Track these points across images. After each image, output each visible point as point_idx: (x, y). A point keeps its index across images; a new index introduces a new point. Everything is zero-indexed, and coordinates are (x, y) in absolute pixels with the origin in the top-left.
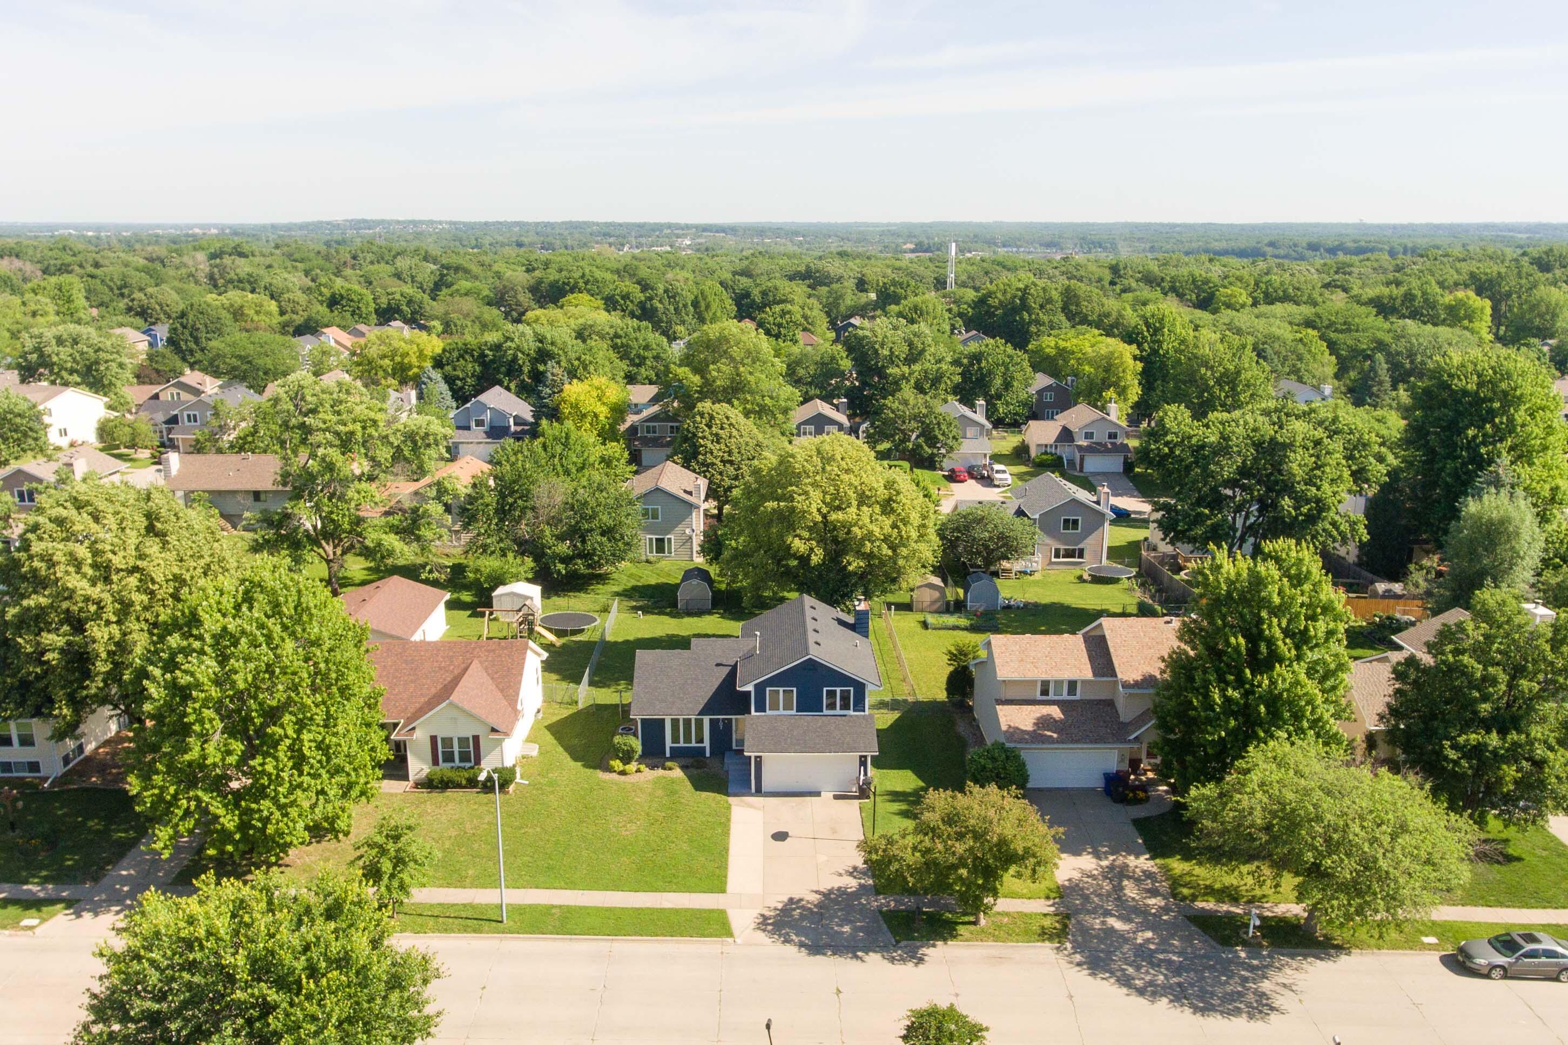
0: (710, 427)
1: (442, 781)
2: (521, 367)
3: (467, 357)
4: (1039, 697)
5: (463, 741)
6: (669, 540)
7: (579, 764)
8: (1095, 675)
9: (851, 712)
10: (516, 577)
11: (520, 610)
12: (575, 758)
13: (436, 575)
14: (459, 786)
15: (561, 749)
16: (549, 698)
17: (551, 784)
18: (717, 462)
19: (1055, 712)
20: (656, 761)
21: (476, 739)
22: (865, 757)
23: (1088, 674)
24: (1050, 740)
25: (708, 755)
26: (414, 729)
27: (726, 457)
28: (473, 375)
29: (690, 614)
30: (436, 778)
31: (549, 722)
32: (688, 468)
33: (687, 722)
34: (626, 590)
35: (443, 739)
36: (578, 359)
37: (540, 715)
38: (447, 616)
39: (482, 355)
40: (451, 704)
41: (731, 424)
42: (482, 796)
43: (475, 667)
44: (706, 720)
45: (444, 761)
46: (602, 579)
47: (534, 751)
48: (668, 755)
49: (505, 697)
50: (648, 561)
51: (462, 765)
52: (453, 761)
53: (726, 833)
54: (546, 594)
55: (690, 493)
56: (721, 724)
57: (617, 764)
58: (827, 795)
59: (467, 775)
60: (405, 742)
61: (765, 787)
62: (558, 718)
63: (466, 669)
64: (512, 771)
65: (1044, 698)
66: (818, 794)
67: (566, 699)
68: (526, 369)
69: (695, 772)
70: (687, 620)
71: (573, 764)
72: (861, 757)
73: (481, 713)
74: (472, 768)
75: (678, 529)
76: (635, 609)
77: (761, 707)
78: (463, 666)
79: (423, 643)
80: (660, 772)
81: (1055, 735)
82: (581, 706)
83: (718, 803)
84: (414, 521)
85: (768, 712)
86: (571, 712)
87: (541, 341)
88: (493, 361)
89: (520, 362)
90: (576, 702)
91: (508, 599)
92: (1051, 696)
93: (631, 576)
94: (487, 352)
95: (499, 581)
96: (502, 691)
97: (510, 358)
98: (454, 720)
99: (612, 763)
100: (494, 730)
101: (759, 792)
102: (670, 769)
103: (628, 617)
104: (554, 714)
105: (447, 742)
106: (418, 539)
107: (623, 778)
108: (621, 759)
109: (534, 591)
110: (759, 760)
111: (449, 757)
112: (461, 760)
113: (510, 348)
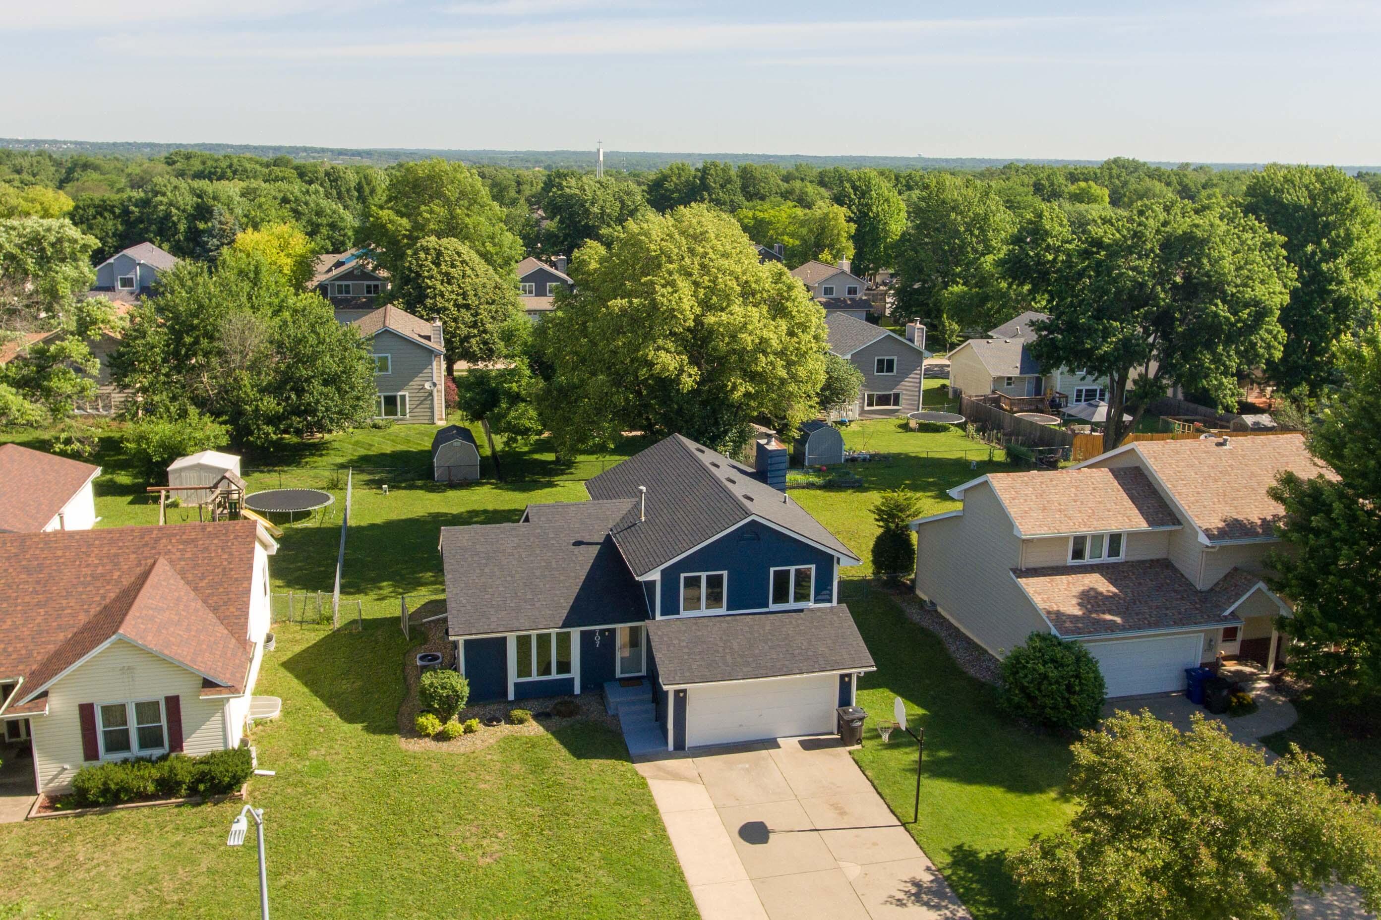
0: (438, 265)
1: (105, 791)
2: (175, 224)
3: (106, 214)
4: (1070, 562)
5: (146, 710)
6: (403, 398)
7: (359, 726)
8: (1150, 524)
9: (811, 605)
10: (201, 446)
11: (216, 486)
12: (349, 718)
13: (76, 446)
14: (143, 796)
15: (318, 703)
16: (280, 617)
17: (318, 770)
18: (450, 306)
19: (1101, 584)
20: (493, 708)
21: (173, 703)
22: (849, 676)
23: (1140, 524)
24: (1111, 627)
25: (577, 690)
26: (45, 694)
27: (460, 300)
28: (114, 235)
29: (453, 486)
30: (94, 788)
31: (289, 655)
32: (413, 313)
33: (543, 640)
34: (351, 461)
35: (106, 709)
36: (246, 216)
37: (273, 645)
38: (96, 505)
39: (126, 212)
40: (122, 641)
41: (463, 262)
42: (187, 810)
43: (162, 567)
44: (575, 634)
45: (109, 749)
46: (318, 449)
47: (274, 709)
48: (511, 696)
49: (221, 620)
50: (375, 426)
51: (146, 753)
52: (126, 747)
53: (662, 837)
54: (247, 468)
55: (428, 338)
56: (598, 639)
57: (431, 722)
58: (790, 745)
59: (155, 773)
60: (27, 721)
61: (691, 739)
62: (304, 646)
63: (145, 576)
64: (242, 754)
65: (1077, 562)
66: (771, 743)
67: (310, 614)
68: (182, 227)
69: (565, 722)
70: (451, 494)
71: (347, 727)
72: (842, 677)
73: (183, 654)
74: (164, 758)
75: (415, 383)
76: (378, 484)
77: (670, 608)
78: (139, 570)
79: (63, 535)
80: (504, 729)
81: (1118, 620)
82: (337, 624)
83: (623, 776)
84: (41, 369)
85: (684, 614)
86: (322, 635)
87: (199, 196)
88: (140, 220)
89: (175, 219)
90: (329, 619)
91: (193, 474)
92: (1087, 560)
93: (357, 443)
94: (132, 208)
95: (176, 451)
96: (215, 610)
97: (161, 214)
98: (129, 670)
99: (422, 720)
100: (208, 684)
101: (681, 749)
102: (521, 721)
103: (368, 494)
104: (295, 641)
105: (114, 713)
106: (48, 392)
107: (444, 746)
108: (436, 712)
109: (231, 463)
110: (681, 698)
111: (117, 742)
112: (143, 745)
113: (161, 203)
